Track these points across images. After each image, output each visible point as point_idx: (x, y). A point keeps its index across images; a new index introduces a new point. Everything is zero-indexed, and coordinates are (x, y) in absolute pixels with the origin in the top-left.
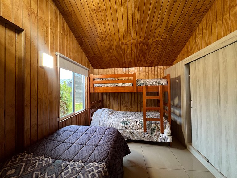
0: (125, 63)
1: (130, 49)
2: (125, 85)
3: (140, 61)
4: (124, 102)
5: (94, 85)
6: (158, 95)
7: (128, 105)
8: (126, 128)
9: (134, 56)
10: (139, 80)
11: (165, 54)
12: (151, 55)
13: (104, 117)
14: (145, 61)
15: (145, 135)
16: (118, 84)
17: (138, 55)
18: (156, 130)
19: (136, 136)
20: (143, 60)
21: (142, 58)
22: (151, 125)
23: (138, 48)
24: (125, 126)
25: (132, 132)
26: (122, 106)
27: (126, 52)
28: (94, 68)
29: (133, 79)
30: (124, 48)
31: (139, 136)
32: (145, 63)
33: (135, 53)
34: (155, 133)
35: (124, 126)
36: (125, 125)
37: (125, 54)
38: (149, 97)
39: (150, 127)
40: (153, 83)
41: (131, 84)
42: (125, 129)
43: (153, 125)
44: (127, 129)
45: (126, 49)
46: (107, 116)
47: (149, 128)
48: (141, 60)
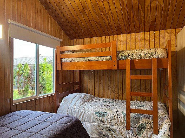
0: (112, 29)
1: (112, 7)
2: (101, 59)
3: (133, 24)
4: (111, 86)
5: (61, 60)
6: (150, 74)
7: (116, 90)
8: (102, 121)
9: (121, 17)
10: (122, 51)
11: (173, 8)
12: (148, 12)
13: (75, 104)
14: (140, 23)
15: (129, 134)
16: (91, 59)
17: (127, 14)
18: (146, 129)
19: (116, 134)
20: (137, 22)
21: (135, 19)
22: (139, 120)
23: (125, 3)
24: (101, 118)
25: (110, 128)
26: (108, 91)
27: (108, 12)
28: (71, 39)
29: (111, 50)
30: (103, 6)
31: (120, 135)
32: (142, 26)
33: (121, 12)
34: (145, 133)
35: (99, 118)
36: (100, 116)
37: (108, 15)
38: (134, 77)
39: (138, 123)
40: (143, 55)
41: (108, 58)
42: (100, 122)
43: (142, 121)
44: (102, 123)
45: (107, 7)
46: (79, 103)
47: (135, 124)
48: (134, 21)
